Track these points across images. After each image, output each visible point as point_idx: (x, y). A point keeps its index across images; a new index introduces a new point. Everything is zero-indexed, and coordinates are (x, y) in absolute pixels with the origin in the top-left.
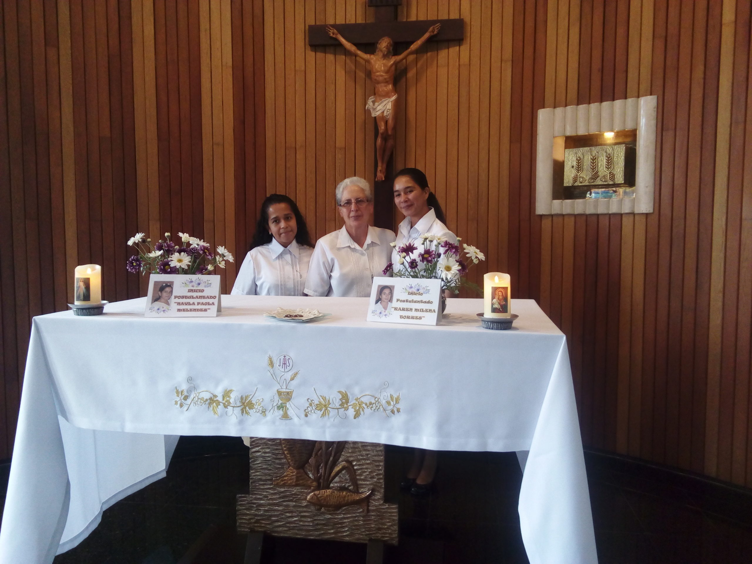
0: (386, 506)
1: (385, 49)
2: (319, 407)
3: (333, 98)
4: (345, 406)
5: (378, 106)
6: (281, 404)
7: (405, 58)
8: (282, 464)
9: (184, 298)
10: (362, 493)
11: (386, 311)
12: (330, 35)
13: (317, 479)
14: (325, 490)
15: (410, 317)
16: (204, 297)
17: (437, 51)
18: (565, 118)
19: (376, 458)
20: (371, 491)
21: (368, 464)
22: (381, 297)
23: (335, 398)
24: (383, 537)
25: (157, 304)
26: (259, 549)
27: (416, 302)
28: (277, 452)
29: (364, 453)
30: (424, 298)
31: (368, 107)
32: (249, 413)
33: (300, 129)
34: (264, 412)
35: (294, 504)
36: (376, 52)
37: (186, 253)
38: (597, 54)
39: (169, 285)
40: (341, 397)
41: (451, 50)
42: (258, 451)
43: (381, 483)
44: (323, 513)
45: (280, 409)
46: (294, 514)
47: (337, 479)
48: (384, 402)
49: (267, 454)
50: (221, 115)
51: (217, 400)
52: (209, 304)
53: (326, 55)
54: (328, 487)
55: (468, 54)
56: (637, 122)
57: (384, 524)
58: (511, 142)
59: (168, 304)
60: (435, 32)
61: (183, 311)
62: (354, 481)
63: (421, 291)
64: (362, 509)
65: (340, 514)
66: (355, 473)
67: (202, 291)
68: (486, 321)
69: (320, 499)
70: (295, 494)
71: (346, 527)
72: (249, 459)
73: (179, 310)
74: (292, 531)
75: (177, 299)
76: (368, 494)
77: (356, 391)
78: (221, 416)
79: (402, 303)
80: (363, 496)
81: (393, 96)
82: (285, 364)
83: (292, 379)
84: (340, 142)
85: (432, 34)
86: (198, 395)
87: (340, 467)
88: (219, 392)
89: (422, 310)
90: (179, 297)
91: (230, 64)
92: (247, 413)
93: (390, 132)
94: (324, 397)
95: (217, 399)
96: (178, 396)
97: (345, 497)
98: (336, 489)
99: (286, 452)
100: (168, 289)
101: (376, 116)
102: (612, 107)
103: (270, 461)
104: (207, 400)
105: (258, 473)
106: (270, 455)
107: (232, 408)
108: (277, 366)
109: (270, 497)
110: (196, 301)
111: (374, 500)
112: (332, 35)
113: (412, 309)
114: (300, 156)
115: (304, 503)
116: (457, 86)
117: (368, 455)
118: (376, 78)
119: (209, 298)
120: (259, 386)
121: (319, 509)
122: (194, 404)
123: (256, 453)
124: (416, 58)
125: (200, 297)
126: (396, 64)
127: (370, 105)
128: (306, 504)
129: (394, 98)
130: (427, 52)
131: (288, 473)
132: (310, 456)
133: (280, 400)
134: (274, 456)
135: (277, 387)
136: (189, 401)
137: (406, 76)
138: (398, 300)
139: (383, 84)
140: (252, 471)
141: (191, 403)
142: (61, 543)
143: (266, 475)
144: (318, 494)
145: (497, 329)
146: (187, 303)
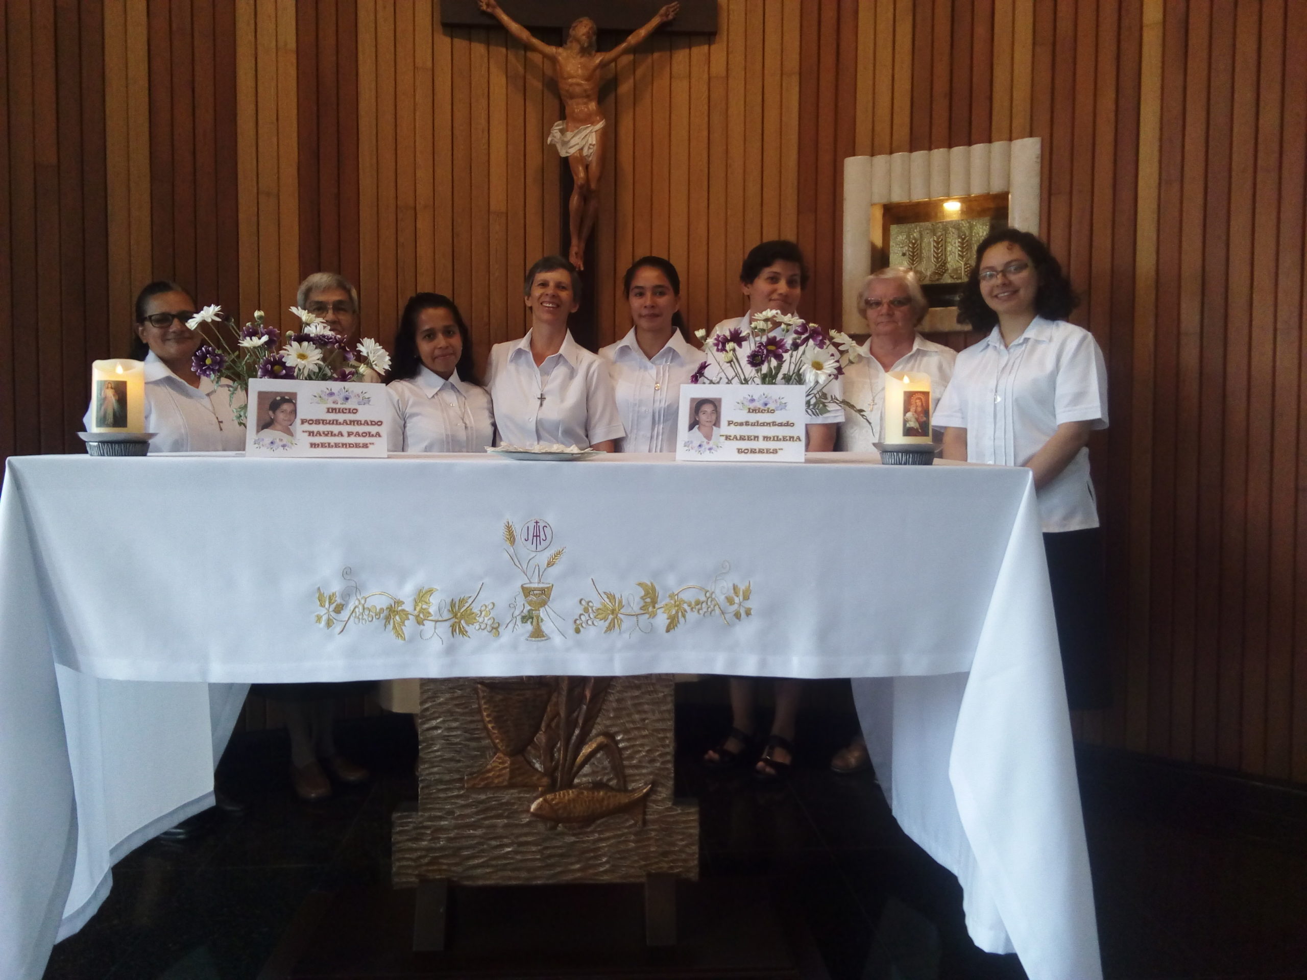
0: (677, 810)
1: (584, 37)
2: (601, 613)
3: (483, 122)
4: (651, 609)
5: (572, 138)
6: (529, 611)
7: (615, 60)
8: (483, 750)
9: (319, 423)
10: (634, 790)
11: (711, 442)
12: (482, 8)
13: (550, 772)
14: (565, 791)
15: (755, 450)
16: (359, 423)
17: (671, 51)
18: (889, 172)
19: (659, 725)
20: (650, 786)
21: (644, 737)
22: (697, 419)
23: (632, 597)
24: (671, 868)
25: (268, 434)
26: (441, 910)
27: (764, 425)
28: (473, 726)
29: (637, 717)
30: (779, 417)
31: (552, 141)
32: (467, 632)
33: (423, 174)
34: (495, 629)
35: (506, 821)
36: (566, 44)
37: (311, 343)
38: (941, 69)
39: (289, 399)
40: (643, 593)
41: (695, 50)
42: (436, 728)
43: (667, 769)
44: (562, 834)
45: (526, 622)
46: (506, 841)
47: (587, 769)
48: (721, 599)
49: (452, 731)
50: (275, 140)
51: (403, 610)
52: (369, 434)
53: (472, 43)
54: (570, 785)
55: (725, 58)
56: (1009, 180)
57: (674, 844)
58: (799, 213)
59: (291, 434)
60: (670, 17)
61: (322, 447)
62: (618, 770)
63: (771, 406)
64: (634, 820)
65: (593, 832)
66: (621, 754)
67: (355, 411)
68: (894, 452)
69: (556, 807)
70: (507, 803)
71: (604, 855)
72: (417, 743)
73: (313, 445)
74: (500, 874)
75: (306, 425)
76: (645, 791)
77: (671, 581)
78: (411, 640)
79: (738, 427)
80: (637, 795)
81: (599, 122)
82: (537, 536)
83: (550, 564)
84: (498, 201)
85: (665, 19)
86: (363, 602)
87: (594, 745)
88: (406, 592)
89: (776, 439)
90: (311, 422)
91: (292, 45)
92: (463, 632)
93: (593, 186)
94: (611, 594)
95: (404, 607)
96: (322, 605)
97: (603, 799)
98: (586, 789)
99: (490, 726)
100: (286, 407)
101: (568, 155)
102: (968, 158)
103: (460, 744)
104: (382, 610)
105: (436, 770)
106: (459, 733)
107: (433, 623)
108: (523, 539)
109: (458, 813)
110: (345, 429)
111: (655, 802)
112: (484, 7)
113: (758, 437)
114: (424, 224)
115: (526, 819)
116: (706, 113)
117: (644, 720)
118: (567, 88)
119: (370, 423)
120: (486, 580)
121: (554, 828)
122: (357, 620)
123: (431, 732)
124: (634, 61)
125: (351, 421)
126: (603, 65)
127: (555, 137)
128: (528, 820)
129: (600, 125)
130: (652, 53)
131: (494, 765)
132: (537, 729)
133: (526, 605)
134: (467, 735)
135: (522, 580)
136: (345, 615)
137: (616, 90)
138: (730, 423)
139: (580, 100)
140: (422, 767)
141: (349, 619)
142: (64, 917)
143: (450, 771)
144: (553, 800)
145: (914, 463)
146: (328, 432)
